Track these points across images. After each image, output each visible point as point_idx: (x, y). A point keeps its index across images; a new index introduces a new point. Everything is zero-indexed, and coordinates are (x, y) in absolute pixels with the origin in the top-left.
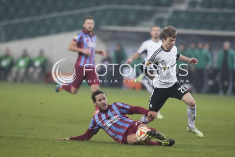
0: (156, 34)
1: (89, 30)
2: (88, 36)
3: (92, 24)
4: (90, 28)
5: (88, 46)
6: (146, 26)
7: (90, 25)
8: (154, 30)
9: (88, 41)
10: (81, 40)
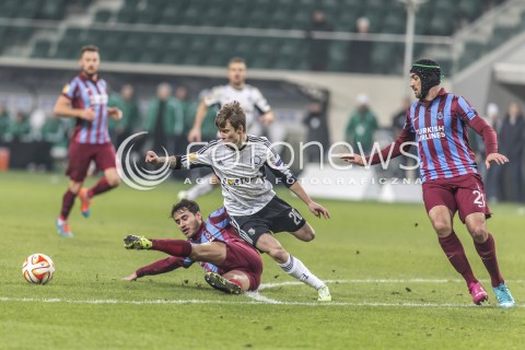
0: (237, 77)
1: (90, 72)
2: (89, 84)
3: (95, 60)
4: (91, 68)
5: (93, 103)
6: (18, 55)
7: (91, 63)
8: (234, 70)
9: (90, 93)
10: (78, 94)
